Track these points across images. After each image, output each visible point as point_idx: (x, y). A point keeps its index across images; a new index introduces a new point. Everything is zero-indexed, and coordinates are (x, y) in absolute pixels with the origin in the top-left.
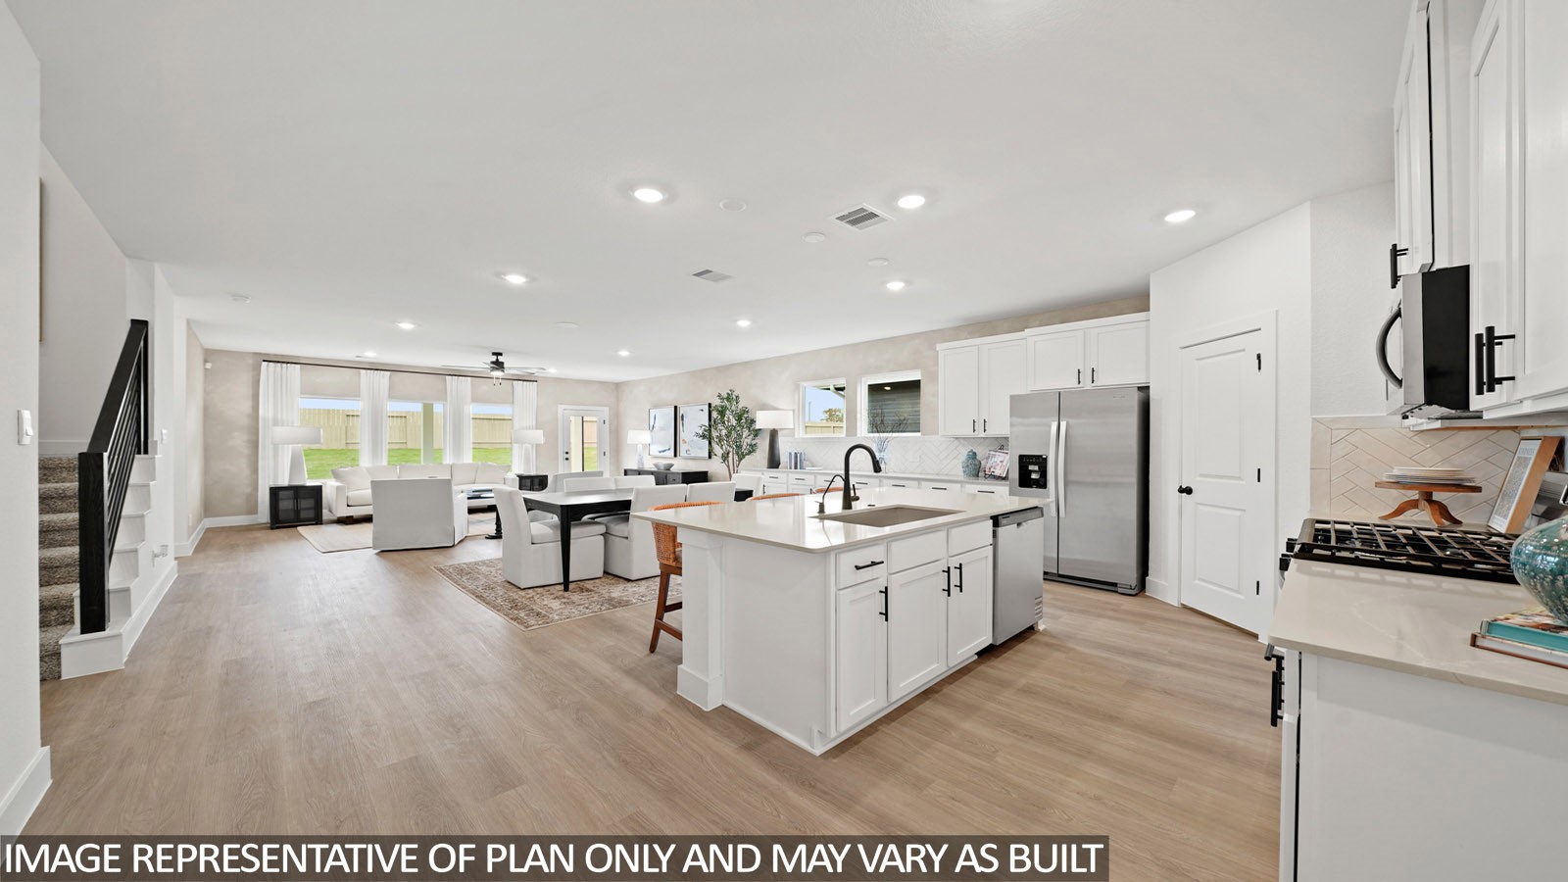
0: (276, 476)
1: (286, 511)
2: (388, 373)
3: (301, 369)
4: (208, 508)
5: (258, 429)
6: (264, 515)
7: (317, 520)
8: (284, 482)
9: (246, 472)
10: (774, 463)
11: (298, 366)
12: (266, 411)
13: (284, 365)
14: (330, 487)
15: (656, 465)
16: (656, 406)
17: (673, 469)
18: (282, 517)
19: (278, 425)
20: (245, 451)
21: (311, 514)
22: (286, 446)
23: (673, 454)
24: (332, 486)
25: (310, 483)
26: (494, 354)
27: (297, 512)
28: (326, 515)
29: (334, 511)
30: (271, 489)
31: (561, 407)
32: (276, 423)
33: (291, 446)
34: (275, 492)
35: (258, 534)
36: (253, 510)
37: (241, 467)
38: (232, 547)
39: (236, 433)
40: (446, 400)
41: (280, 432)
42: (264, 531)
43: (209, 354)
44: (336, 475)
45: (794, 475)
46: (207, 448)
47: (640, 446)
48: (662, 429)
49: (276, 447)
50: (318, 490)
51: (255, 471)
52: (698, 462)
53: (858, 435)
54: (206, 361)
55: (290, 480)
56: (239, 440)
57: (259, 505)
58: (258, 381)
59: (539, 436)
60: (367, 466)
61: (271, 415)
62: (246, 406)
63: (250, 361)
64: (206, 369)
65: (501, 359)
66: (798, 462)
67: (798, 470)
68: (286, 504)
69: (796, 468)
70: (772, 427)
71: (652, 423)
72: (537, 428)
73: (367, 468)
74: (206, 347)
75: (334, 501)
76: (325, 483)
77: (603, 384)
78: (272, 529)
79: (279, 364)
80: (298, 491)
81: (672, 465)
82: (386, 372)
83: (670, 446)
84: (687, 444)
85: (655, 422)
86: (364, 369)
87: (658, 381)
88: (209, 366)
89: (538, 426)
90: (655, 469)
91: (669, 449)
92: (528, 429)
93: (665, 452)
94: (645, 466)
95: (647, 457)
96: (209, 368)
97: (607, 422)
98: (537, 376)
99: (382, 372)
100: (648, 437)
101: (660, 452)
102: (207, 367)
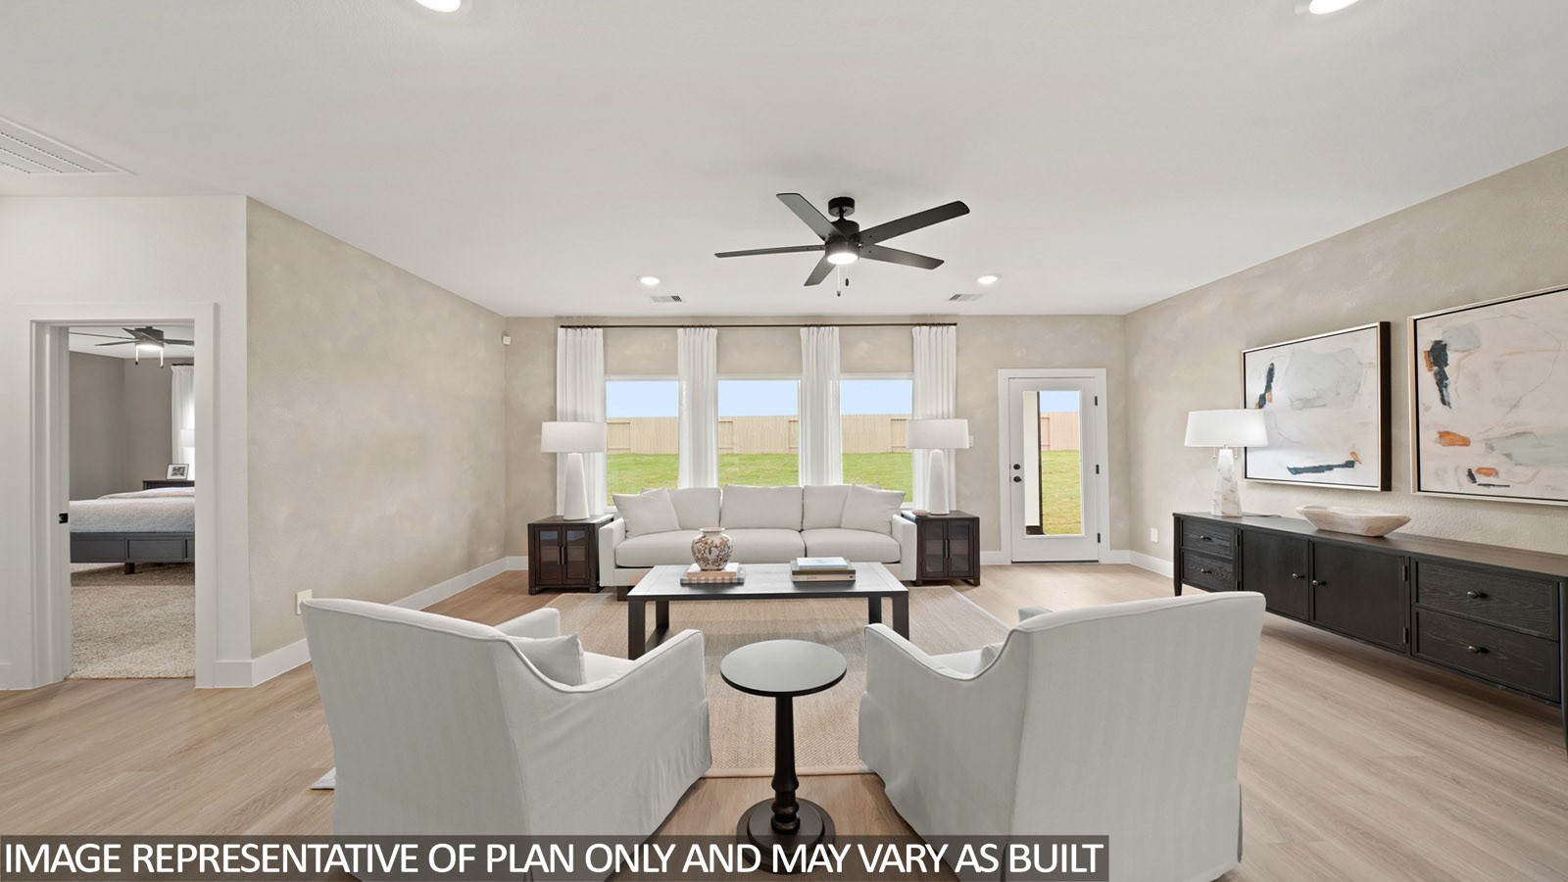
1: (550, 563)
2: (716, 331)
3: (605, 333)
4: (509, 542)
7: (592, 582)
11: (600, 330)
12: (564, 402)
13: (584, 331)
14: (611, 526)
15: (1313, 516)
16: (1274, 340)
18: (546, 574)
21: (583, 573)
23: (1377, 480)
27: (563, 568)
30: (532, 526)
31: (1003, 374)
34: (538, 531)
40: (801, 372)
42: (517, 597)
43: (506, 326)
47: (1226, 455)
50: (593, 530)
52: (1555, 521)
54: (503, 335)
55: (565, 512)
59: (960, 432)
60: (687, 488)
61: (569, 407)
64: (503, 345)
68: (549, 554)
71: (1256, 388)
72: (957, 416)
73: (687, 493)
74: (503, 315)
78: (531, 593)
79: (579, 329)
80: (564, 531)
81: (1397, 523)
82: (711, 329)
83: (1353, 453)
84: (1477, 447)
85: (1268, 387)
86: (682, 326)
87: (1278, 269)
88: (507, 340)
89: (959, 414)
90: (1309, 530)
91: (1350, 464)
92: (937, 418)
93: (1327, 473)
94: (1245, 509)
95: (1242, 483)
96: (507, 343)
97: (1103, 401)
98: (957, 316)
99: (706, 329)
100: (1251, 428)
101: (1296, 471)
102: (505, 343)
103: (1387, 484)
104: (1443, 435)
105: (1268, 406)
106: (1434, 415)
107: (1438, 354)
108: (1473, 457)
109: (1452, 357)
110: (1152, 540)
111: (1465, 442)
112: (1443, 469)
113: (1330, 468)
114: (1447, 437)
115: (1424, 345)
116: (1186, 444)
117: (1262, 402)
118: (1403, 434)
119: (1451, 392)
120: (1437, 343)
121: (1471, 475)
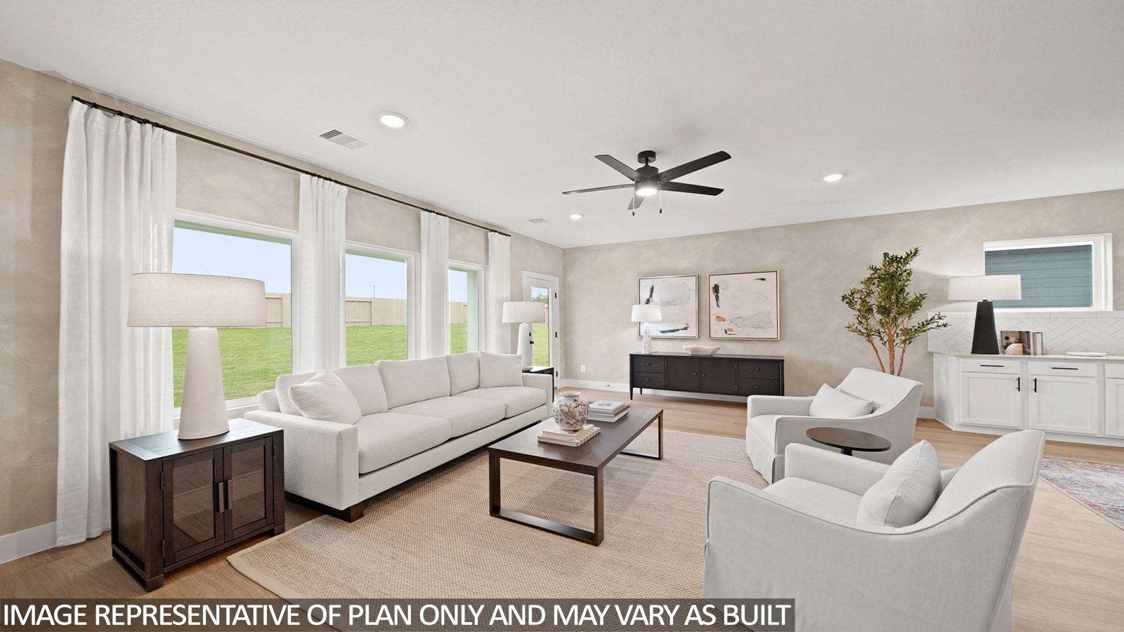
2: (346, 188)
11: (173, 136)
16: (654, 275)
23: (695, 334)
31: (525, 274)
40: (420, 250)
48: (669, 303)
71: (645, 296)
77: (554, 248)
82: (342, 187)
83: (687, 324)
84: (727, 322)
85: (651, 296)
87: (653, 244)
89: (512, 298)
91: (686, 329)
93: (677, 332)
97: (558, 296)
101: (663, 332)
103: (699, 336)
104: (718, 317)
105: (651, 304)
106: (715, 311)
107: (716, 289)
108: (726, 325)
109: (720, 290)
110: (582, 371)
111: (724, 320)
112: (718, 330)
113: (678, 330)
114: (719, 318)
115: (712, 285)
117: (648, 302)
118: (704, 318)
119: (720, 302)
120: (716, 285)
121: (726, 331)
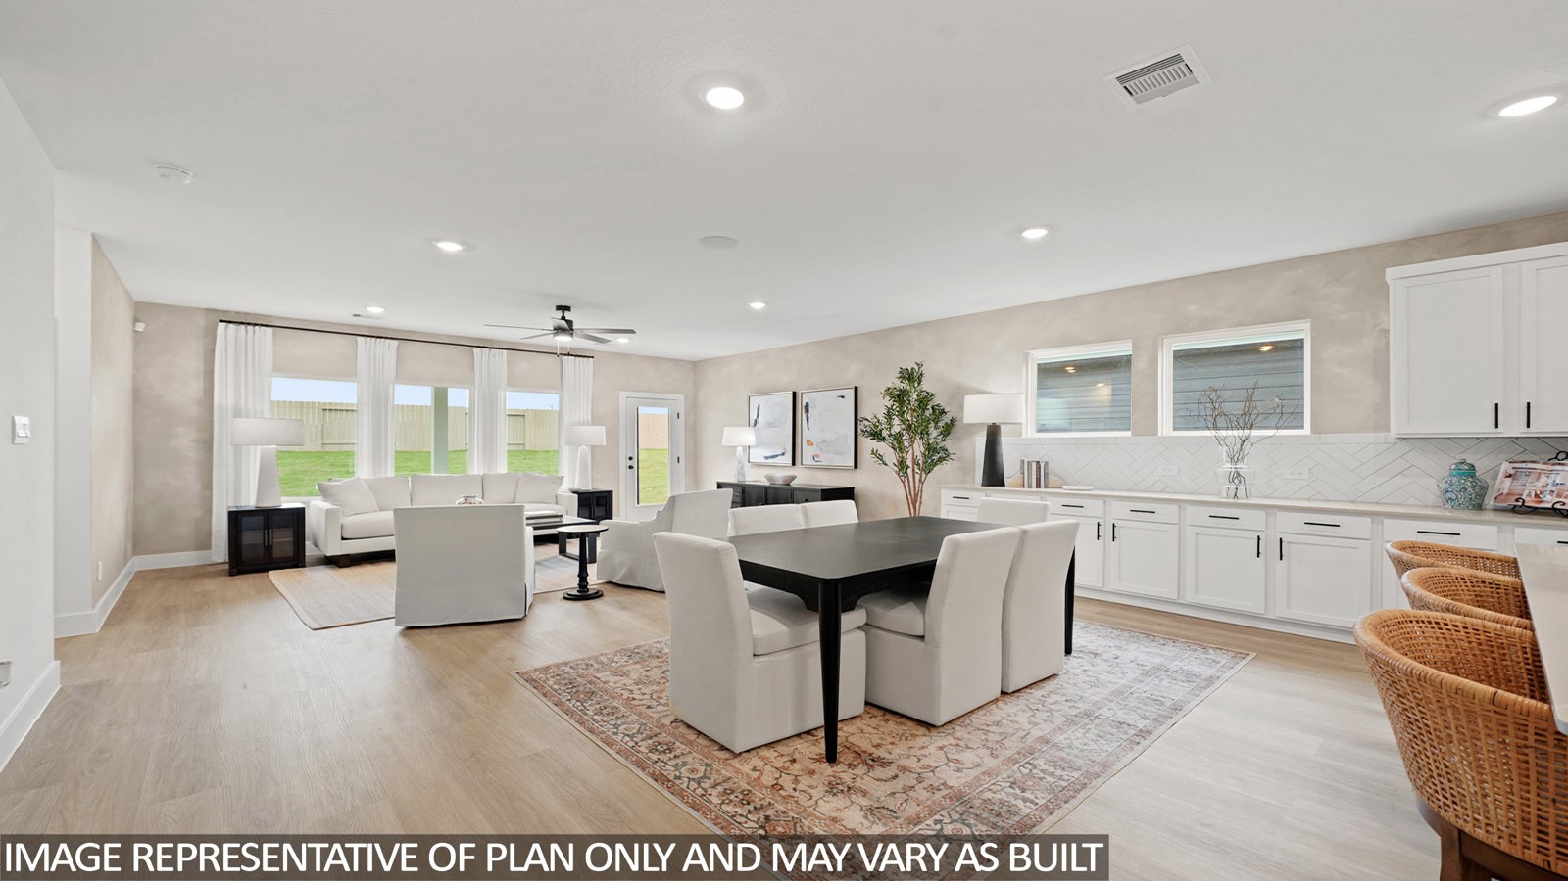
0: (237, 495)
1: (253, 546)
2: (396, 342)
3: (274, 332)
4: (139, 540)
5: (211, 423)
6: (220, 551)
7: (297, 560)
8: (249, 502)
9: (195, 487)
10: (993, 476)
11: (270, 329)
12: (224, 396)
13: (250, 328)
14: (316, 511)
15: (769, 478)
16: (761, 392)
17: (794, 484)
18: (246, 555)
19: (241, 417)
20: (193, 454)
21: (289, 551)
22: (252, 447)
23: (790, 461)
24: (319, 509)
25: (287, 503)
26: (559, 308)
27: (269, 548)
28: (310, 550)
29: (321, 544)
30: (231, 514)
31: (623, 394)
32: (238, 413)
33: (259, 448)
34: (236, 518)
35: (210, 585)
36: (204, 544)
37: (188, 479)
38: (168, 612)
39: (180, 429)
40: (473, 382)
41: (244, 426)
42: (218, 579)
43: (141, 310)
44: (325, 493)
45: (1031, 499)
46: (137, 451)
47: (740, 449)
48: (770, 425)
49: (237, 448)
50: (299, 514)
51: (208, 485)
52: (832, 474)
53: (1160, 434)
54: (136, 320)
55: (259, 498)
56: (185, 440)
57: (213, 536)
58: (212, 352)
59: (598, 434)
60: (366, 477)
61: (231, 401)
62: (195, 387)
63: (201, 321)
64: (136, 331)
65: (568, 316)
66: (1039, 476)
67: (1042, 490)
68: (251, 538)
69: (1038, 486)
70: (990, 421)
71: (753, 416)
72: (593, 423)
73: (366, 480)
74: (136, 299)
75: (323, 534)
76: (307, 503)
77: (677, 362)
78: (232, 574)
79: (243, 326)
80: (270, 518)
81: (793, 478)
82: (392, 341)
83: (783, 450)
84: (816, 446)
85: (758, 416)
86: (362, 335)
87: (762, 356)
88: (140, 327)
89: (595, 421)
90: (767, 483)
91: (783, 454)
92: (583, 424)
93: (774, 459)
94: (747, 479)
95: (747, 466)
96: (141, 330)
97: (682, 416)
98: (593, 351)
99: (387, 340)
100: (747, 436)
101: (767, 458)
102: (137, 329)
103: (794, 464)
105: (757, 425)
106: (806, 433)
107: (808, 408)
108: (815, 450)
109: (812, 410)
111: (813, 444)
112: (808, 455)
113: (777, 456)
114: (809, 442)
115: (804, 404)
116: (723, 443)
117: (755, 423)
118: (798, 443)
119: (810, 424)
120: (808, 402)
121: (815, 457)
